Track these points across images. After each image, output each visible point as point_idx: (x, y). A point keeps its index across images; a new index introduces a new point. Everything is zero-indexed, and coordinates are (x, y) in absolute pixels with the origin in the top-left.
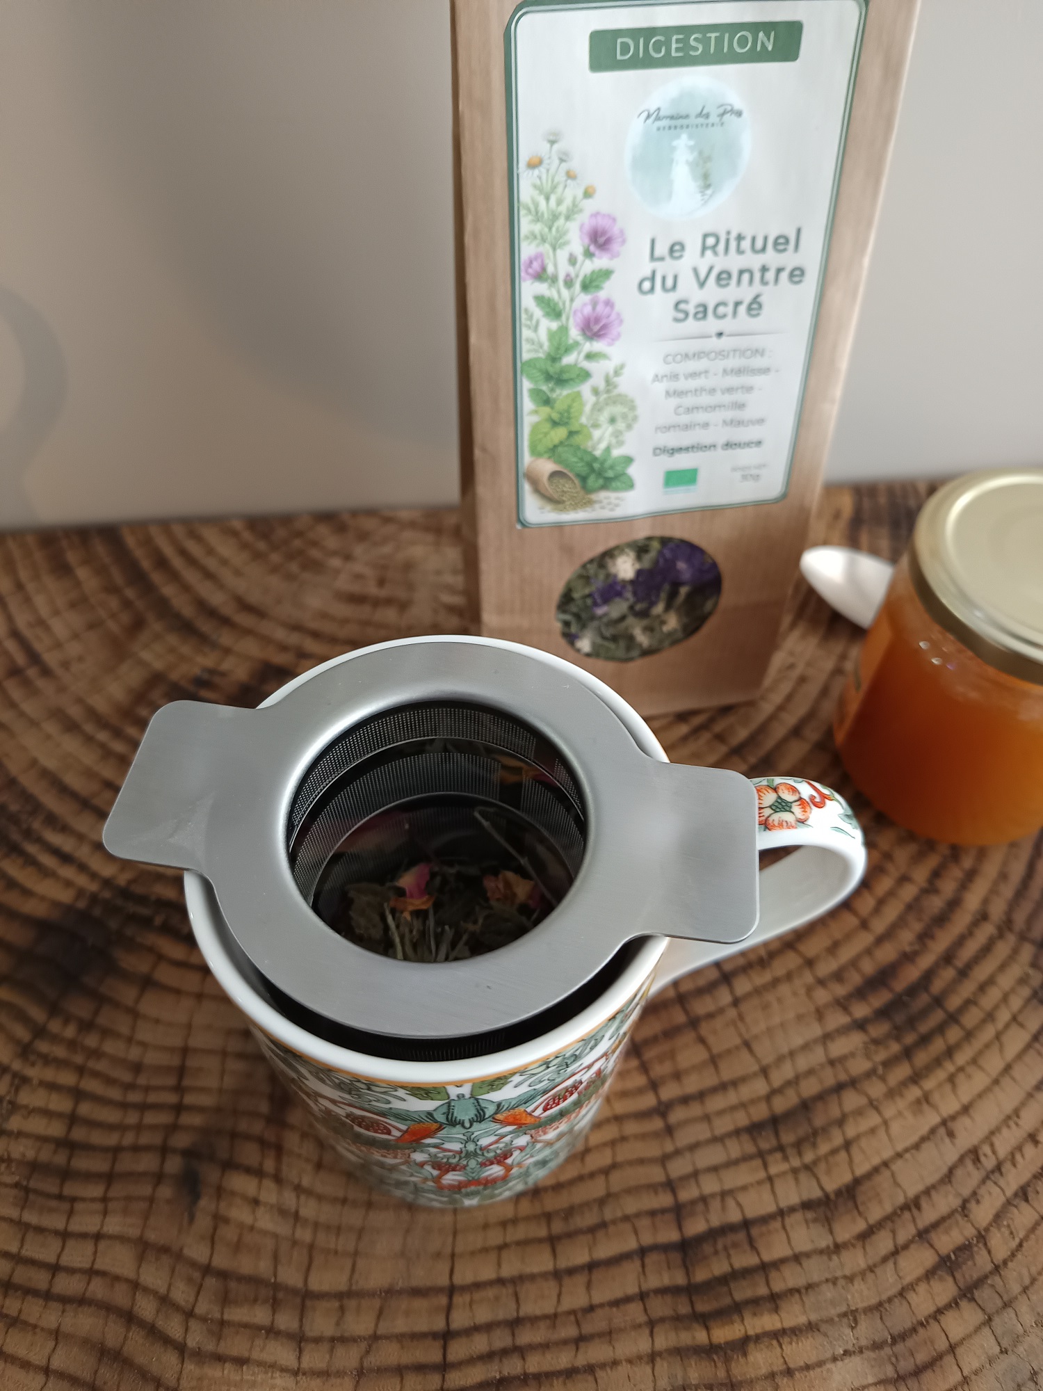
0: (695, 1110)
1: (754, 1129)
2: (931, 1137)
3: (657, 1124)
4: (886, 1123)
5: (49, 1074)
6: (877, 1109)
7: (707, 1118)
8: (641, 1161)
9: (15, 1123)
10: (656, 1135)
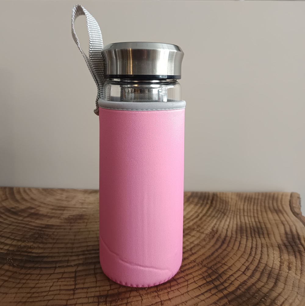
0: (85, 290)
1: (99, 297)
2: (156, 304)
3: (72, 292)
4: (142, 300)
6: (141, 296)
7: (87, 293)
8: (61, 299)
10: (69, 294)
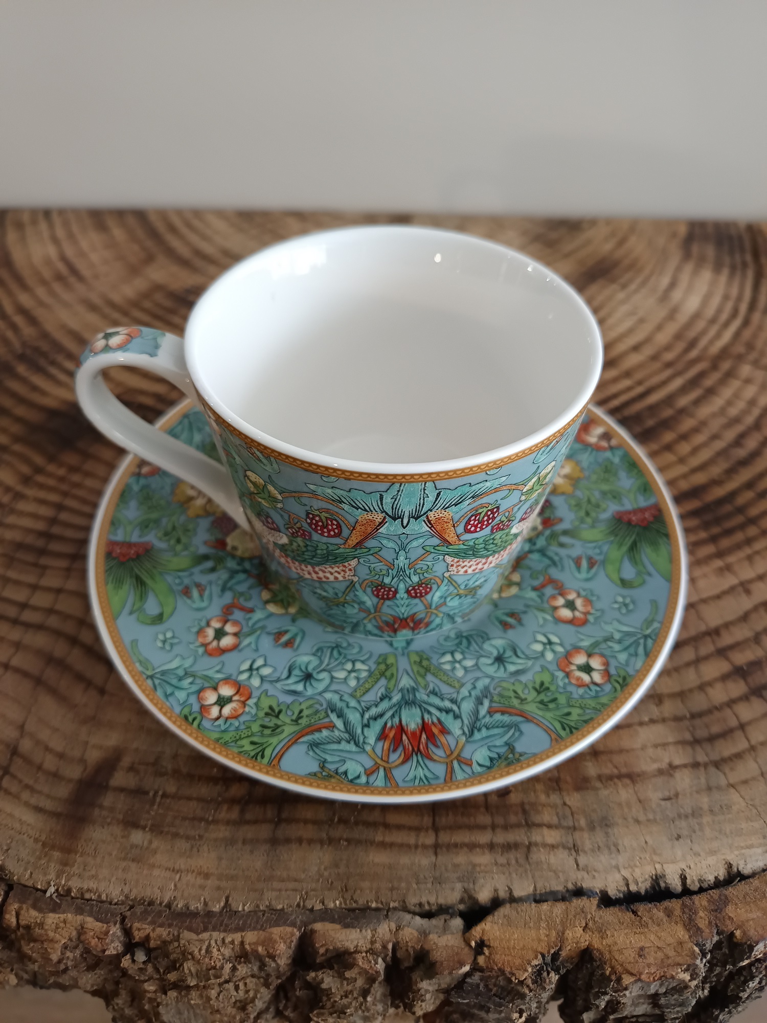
5: (42, 494)
9: (11, 519)
